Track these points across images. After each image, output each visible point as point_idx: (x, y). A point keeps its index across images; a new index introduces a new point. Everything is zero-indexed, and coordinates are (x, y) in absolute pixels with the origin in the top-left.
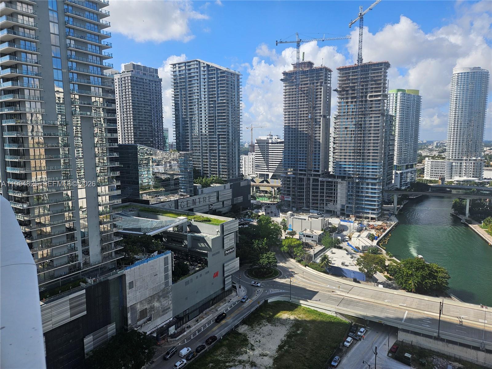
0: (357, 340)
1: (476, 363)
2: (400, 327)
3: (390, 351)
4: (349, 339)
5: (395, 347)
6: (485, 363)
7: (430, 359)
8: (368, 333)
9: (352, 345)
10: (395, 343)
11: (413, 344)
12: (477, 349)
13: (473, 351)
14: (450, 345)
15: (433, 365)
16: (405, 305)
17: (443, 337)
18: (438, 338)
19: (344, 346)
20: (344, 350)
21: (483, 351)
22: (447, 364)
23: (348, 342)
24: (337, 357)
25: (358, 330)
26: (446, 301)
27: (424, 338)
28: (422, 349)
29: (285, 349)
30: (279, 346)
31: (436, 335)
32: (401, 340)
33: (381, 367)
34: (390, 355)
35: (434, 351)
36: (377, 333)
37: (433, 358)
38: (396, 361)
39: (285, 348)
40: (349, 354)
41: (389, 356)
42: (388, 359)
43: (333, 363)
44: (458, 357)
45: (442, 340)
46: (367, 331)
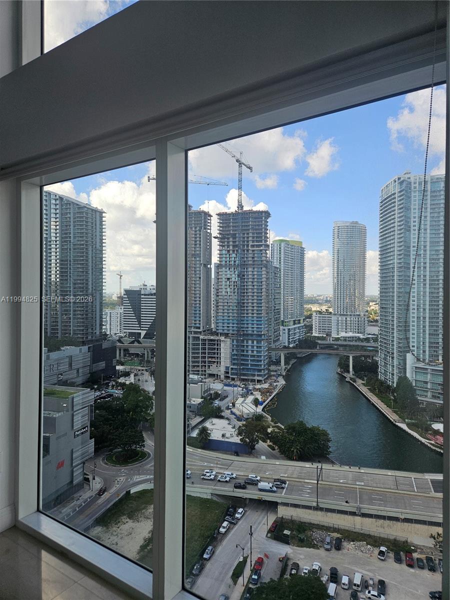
0: (235, 524)
1: (354, 531)
2: (279, 501)
3: (270, 531)
4: (225, 524)
5: (274, 525)
6: (362, 529)
7: (309, 533)
8: (248, 513)
9: (228, 530)
10: (275, 521)
11: (293, 519)
12: (353, 514)
13: (350, 517)
14: (329, 514)
15: (313, 540)
16: (286, 475)
17: (321, 505)
18: (317, 508)
19: (219, 533)
20: (219, 538)
21: (360, 516)
22: (326, 536)
23: (224, 528)
24: (210, 548)
25: (235, 512)
26: (326, 466)
27: (304, 510)
28: (302, 523)
29: (148, 550)
30: (141, 547)
31: (315, 504)
32: (281, 516)
33: (259, 551)
34: (269, 535)
35: (314, 524)
36: (257, 511)
37: (313, 531)
38: (275, 541)
39: (148, 548)
40: (225, 542)
41: (269, 537)
42: (267, 540)
43: (205, 556)
44: (337, 527)
45: (321, 509)
46: (246, 511)
